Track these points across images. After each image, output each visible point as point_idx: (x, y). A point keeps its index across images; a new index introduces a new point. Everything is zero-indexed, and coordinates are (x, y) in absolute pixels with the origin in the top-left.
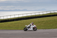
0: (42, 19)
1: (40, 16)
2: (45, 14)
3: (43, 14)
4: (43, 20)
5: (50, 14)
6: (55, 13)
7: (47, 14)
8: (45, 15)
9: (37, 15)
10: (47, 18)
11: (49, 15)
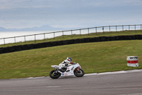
0: (42, 51)
1: (37, 43)
2: (49, 38)
3: (45, 40)
4: (45, 53)
5: (62, 39)
6: (75, 35)
7: (54, 38)
8: (49, 41)
9: (29, 42)
10: (55, 49)
11: (59, 40)
